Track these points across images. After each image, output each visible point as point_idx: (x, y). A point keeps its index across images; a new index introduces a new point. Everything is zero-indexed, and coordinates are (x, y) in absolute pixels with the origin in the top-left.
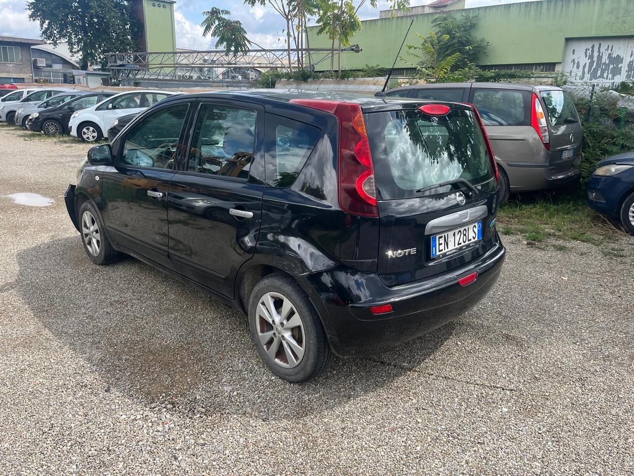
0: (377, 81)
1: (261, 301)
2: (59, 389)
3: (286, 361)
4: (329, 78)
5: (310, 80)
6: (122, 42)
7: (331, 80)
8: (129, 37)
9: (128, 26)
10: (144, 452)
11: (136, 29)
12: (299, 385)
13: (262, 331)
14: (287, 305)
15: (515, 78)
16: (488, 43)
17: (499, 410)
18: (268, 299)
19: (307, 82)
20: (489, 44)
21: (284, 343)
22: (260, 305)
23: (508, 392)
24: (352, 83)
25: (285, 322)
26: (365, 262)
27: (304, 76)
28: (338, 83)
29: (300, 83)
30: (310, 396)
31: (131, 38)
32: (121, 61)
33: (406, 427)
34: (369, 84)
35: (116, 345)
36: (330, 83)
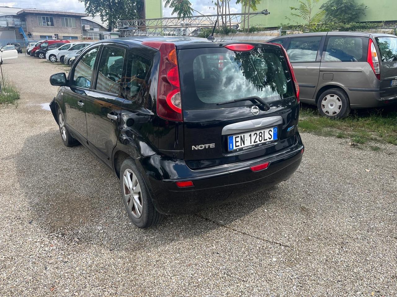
0: (273, 33)
1: (124, 175)
3: (136, 214)
4: (242, 32)
5: (230, 33)
6: (132, 14)
7: (244, 33)
8: (135, 11)
9: (135, 4)
10: (30, 263)
11: (139, 6)
13: (126, 193)
14: (134, 177)
17: (270, 259)
18: (128, 173)
19: (228, 35)
20: (367, 8)
21: (135, 202)
23: (283, 247)
24: (256, 35)
25: (134, 188)
26: (175, 152)
28: (247, 35)
31: (137, 11)
32: (126, 25)
33: (199, 264)
34: (267, 35)
36: (242, 35)
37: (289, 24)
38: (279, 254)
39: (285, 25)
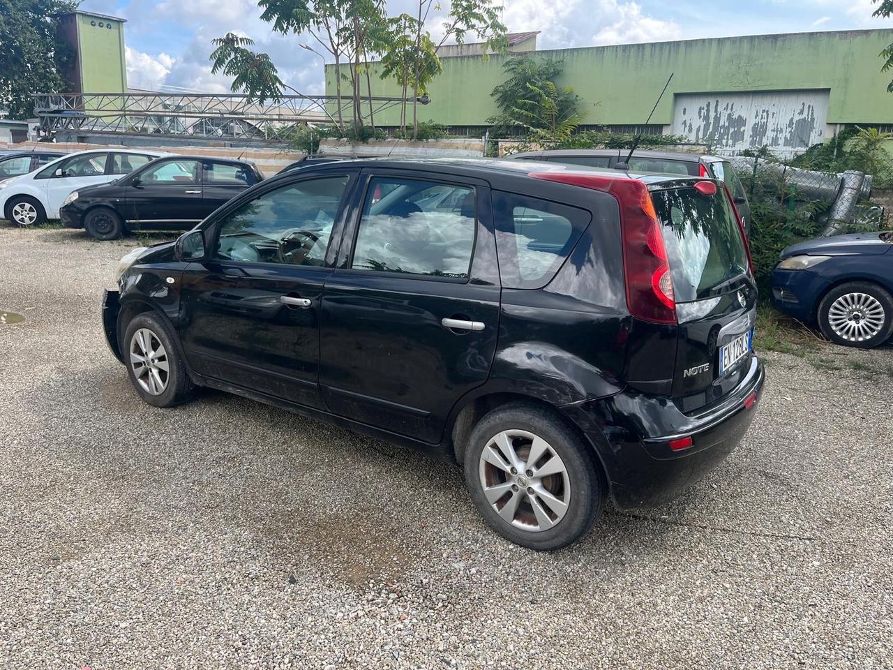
0: (469, 144)
1: (490, 442)
2: (221, 586)
3: (534, 522)
4: (400, 138)
5: (371, 140)
6: (43, 77)
7: (404, 141)
8: (53, 69)
9: (52, 53)
10: (399, 659)
11: (65, 58)
12: (551, 554)
13: (489, 484)
14: (539, 445)
15: (657, 144)
16: (577, 96)
17: (810, 565)
18: (503, 439)
19: (367, 143)
20: (578, 98)
21: (532, 497)
22: (488, 447)
24: (433, 146)
25: (534, 470)
26: (659, 384)
27: (363, 134)
28: (413, 145)
29: (358, 145)
30: (574, 565)
31: (57, 71)
32: (56, 104)
33: (716, 594)
34: (457, 148)
35: (263, 520)
36: (402, 145)
37: (431, 121)
38: (814, 553)
39: (424, 123)
